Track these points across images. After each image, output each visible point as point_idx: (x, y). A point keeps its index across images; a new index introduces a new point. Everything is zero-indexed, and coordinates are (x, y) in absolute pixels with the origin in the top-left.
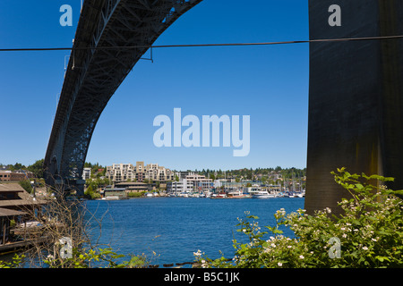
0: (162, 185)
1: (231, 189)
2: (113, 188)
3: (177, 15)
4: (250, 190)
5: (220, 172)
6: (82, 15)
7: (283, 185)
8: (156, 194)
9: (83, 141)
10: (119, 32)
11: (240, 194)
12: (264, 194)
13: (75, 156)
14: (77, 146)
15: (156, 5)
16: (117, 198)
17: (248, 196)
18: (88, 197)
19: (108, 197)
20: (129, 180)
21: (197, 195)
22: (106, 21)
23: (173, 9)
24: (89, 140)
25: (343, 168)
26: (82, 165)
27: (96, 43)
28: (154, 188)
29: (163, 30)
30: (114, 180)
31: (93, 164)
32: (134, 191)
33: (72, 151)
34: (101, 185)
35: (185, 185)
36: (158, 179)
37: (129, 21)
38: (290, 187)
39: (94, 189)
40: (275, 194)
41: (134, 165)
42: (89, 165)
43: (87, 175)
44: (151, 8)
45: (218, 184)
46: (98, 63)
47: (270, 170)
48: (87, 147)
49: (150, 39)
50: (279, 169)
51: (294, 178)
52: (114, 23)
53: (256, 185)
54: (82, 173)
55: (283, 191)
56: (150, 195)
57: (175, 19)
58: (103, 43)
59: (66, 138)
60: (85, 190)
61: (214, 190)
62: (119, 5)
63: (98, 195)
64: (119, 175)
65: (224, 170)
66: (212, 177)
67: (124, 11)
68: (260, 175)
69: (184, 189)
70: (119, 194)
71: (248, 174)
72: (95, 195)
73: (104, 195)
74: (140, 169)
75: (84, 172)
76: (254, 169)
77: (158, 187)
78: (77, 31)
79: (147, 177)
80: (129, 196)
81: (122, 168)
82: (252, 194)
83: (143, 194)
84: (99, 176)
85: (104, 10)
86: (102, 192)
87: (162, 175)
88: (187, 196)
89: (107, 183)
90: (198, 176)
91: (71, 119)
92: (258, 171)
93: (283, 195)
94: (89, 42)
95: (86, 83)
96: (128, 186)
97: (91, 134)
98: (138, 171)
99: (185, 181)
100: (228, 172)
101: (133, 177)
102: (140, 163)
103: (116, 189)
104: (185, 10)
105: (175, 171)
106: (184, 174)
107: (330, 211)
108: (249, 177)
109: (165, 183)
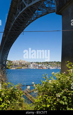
0: (26, 66)
1: (43, 67)
2: (14, 66)
3: (30, 23)
4: (48, 67)
5: (40, 62)
6: (6, 23)
7: (56, 66)
8: (24, 68)
9: (6, 54)
10: (15, 27)
11: (45, 68)
12: (51, 68)
13: (4, 58)
14: (5, 56)
15: (25, 20)
16: (15, 69)
17: (47, 68)
18: (8, 68)
19: (13, 69)
20: (18, 64)
21: (35, 68)
22: (12, 25)
23: (29, 22)
24: (8, 54)
25: (69, 61)
26: (6, 60)
27: (10, 30)
28: (24, 66)
29: (26, 27)
30: (14, 64)
31: (9, 60)
32: (19, 67)
33: (4, 57)
34: (11, 66)
35: (32, 66)
36: (25, 64)
37: (18, 25)
38: (58, 66)
39: (9, 66)
40: (54, 68)
41: (19, 61)
42: (8, 61)
43: (7, 63)
44: (23, 21)
45: (40, 65)
46: (10, 35)
47: (53, 62)
48: (7, 56)
49: (23, 29)
50: (55, 62)
51: (59, 64)
52: (14, 25)
53: (49, 66)
54: (6, 62)
55: (56, 67)
56: (23, 68)
57: (29, 24)
58: (11, 30)
59: (2, 54)
60: (7, 67)
61: (39, 67)
62: (15, 21)
63: (10, 68)
64: (15, 63)
65: (41, 62)
66: (38, 64)
67: (17, 22)
68: (50, 63)
69: (31, 67)
70: (15, 68)
71: (47, 63)
72: (9, 68)
73: (11, 68)
74: (21, 62)
75: (7, 62)
76: (49, 62)
77: (25, 66)
78: (5, 27)
79: (22, 64)
80: (18, 68)
81: (16, 61)
82: (48, 68)
83: (21, 68)
84: (10, 63)
85: (12, 22)
86: (11, 67)
87: (26, 63)
88: (32, 68)
89: (12, 65)
90: (35, 63)
91: (4, 49)
92: (50, 62)
93: (56, 68)
94: (8, 30)
95: (7, 40)
96: (18, 66)
97: (8, 53)
98: (20, 62)
99: (32, 65)
100: (42, 62)
101: (19, 63)
102: (21, 60)
103: (15, 66)
104: (32, 22)
105: (29, 62)
106: (31, 63)
107: (65, 73)
108: (48, 64)
109: (27, 65)
